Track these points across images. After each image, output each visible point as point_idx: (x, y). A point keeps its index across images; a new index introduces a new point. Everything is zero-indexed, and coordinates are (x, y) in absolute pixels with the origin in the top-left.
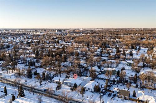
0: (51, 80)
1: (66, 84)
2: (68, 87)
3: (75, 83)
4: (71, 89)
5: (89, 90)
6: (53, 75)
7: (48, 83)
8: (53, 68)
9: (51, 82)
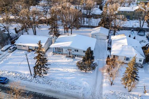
0: (13, 43)
1: (58, 51)
2: (63, 59)
3: (90, 48)
4: (81, 66)
5: (127, 62)
6: (17, 32)
7: (5, 53)
8: (12, 17)
9: (15, 49)
